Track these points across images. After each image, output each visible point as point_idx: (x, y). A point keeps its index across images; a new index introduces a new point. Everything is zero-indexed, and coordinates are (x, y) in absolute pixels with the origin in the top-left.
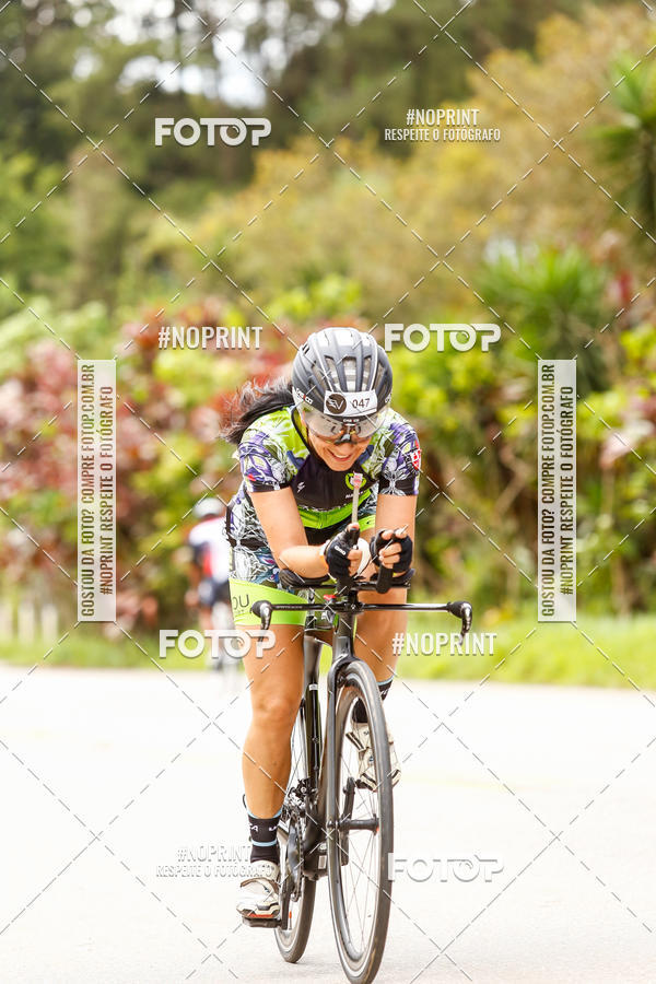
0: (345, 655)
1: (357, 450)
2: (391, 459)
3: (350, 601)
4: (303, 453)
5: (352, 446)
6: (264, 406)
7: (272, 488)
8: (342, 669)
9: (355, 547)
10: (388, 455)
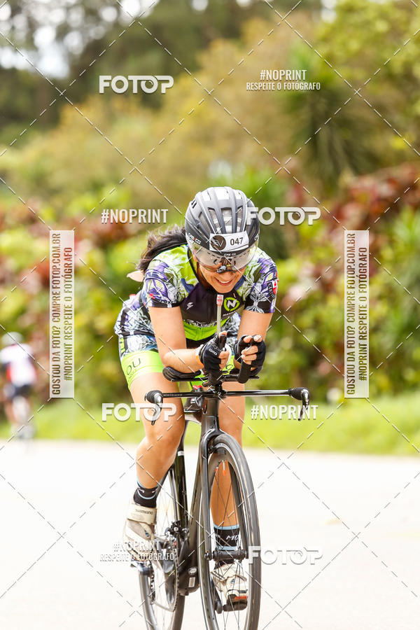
1: (236, 277)
2: (258, 284)
3: (217, 390)
4: (193, 281)
5: (232, 274)
6: (165, 244)
8: (212, 440)
10: (256, 282)
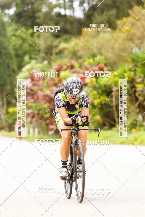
0: (77, 139)
1: (76, 100)
2: (83, 101)
3: (77, 129)
4: (66, 101)
7: (61, 107)
8: (76, 141)
9: (77, 118)
10: (82, 100)
